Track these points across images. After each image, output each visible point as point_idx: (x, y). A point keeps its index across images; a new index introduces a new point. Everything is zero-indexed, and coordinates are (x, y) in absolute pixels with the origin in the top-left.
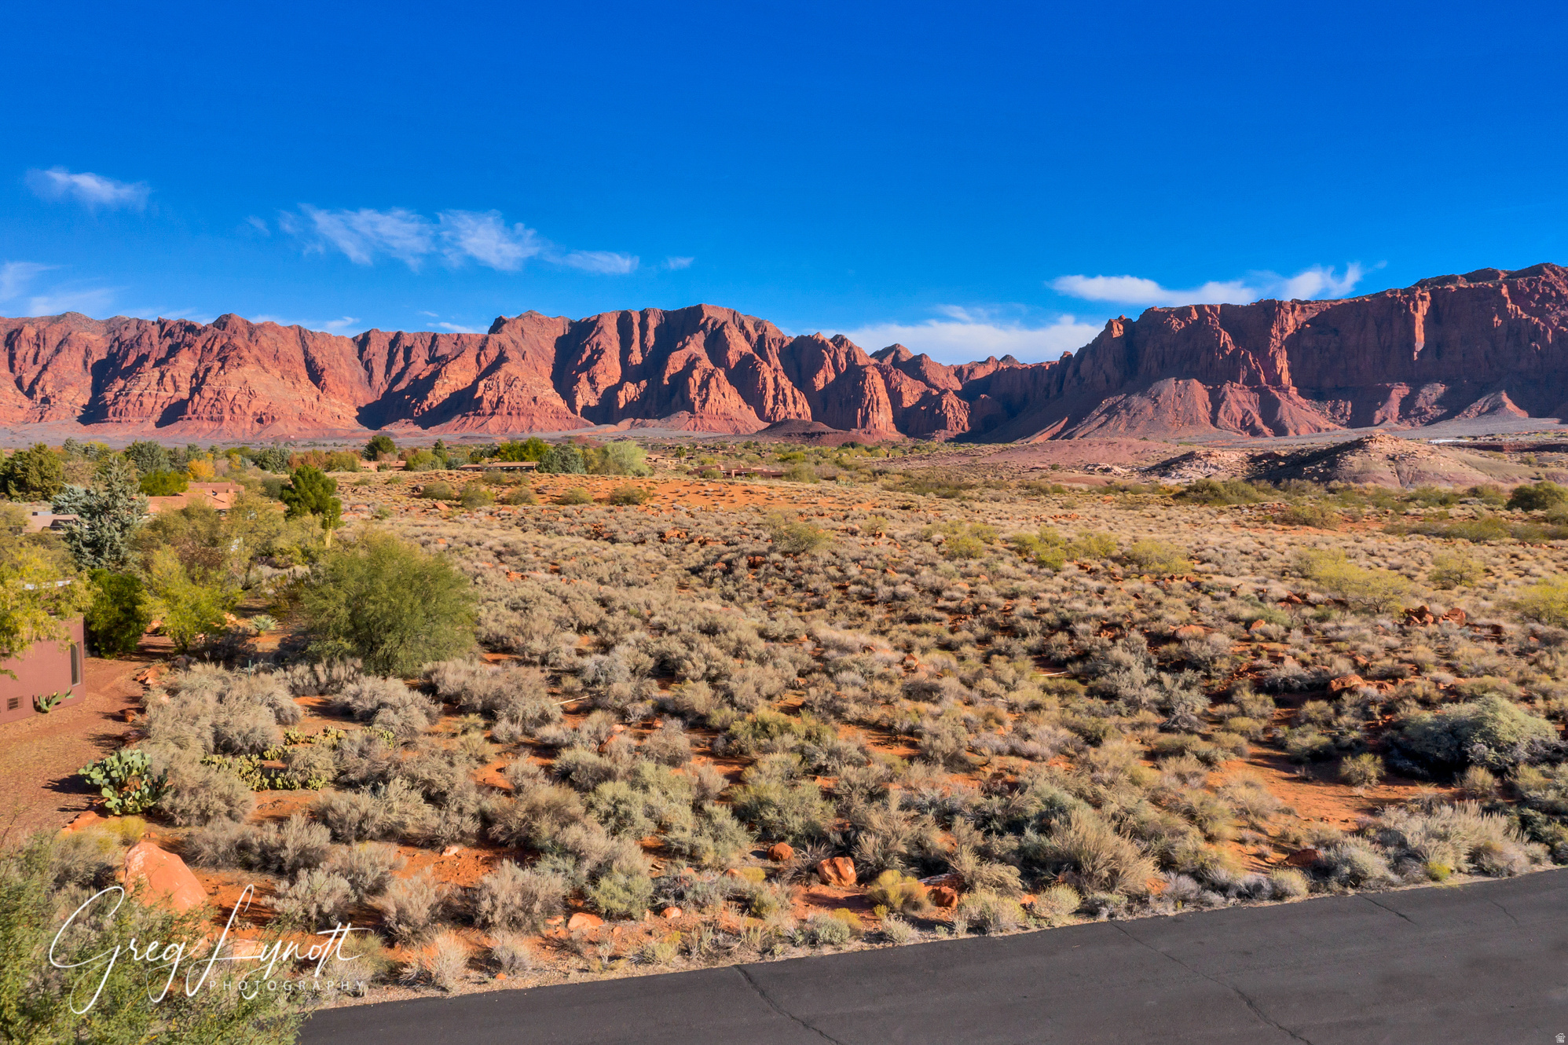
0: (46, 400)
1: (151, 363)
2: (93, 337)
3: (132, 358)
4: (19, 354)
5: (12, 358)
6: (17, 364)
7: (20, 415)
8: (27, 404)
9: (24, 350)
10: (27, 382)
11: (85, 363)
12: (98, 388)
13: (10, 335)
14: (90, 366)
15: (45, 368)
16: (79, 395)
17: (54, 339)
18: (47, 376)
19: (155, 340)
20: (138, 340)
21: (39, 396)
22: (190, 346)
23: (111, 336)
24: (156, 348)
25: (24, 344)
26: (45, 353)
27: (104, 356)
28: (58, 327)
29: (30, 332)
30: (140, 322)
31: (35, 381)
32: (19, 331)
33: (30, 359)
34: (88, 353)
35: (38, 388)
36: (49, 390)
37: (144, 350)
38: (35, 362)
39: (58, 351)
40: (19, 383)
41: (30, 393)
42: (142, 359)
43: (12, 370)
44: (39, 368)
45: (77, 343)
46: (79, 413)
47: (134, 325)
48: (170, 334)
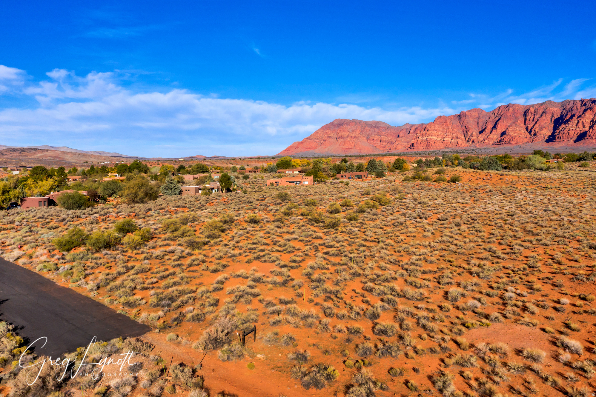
0: (535, 134)
1: (576, 117)
2: (555, 109)
3: (569, 116)
4: (528, 118)
5: (525, 119)
6: (527, 121)
7: (526, 140)
8: (529, 136)
9: (530, 117)
10: (529, 128)
11: (551, 119)
12: (555, 129)
13: (525, 112)
14: (553, 120)
15: (536, 122)
16: (548, 132)
17: (540, 112)
18: (537, 125)
19: (579, 107)
20: (572, 109)
21: (533, 133)
22: (591, 109)
23: (562, 108)
24: (579, 111)
25: (530, 114)
26: (537, 117)
27: (559, 116)
28: (542, 107)
29: (532, 110)
30: (574, 101)
31: (532, 128)
32: (528, 110)
33: (531, 120)
34: (553, 115)
35: (533, 130)
36: (537, 130)
37: (574, 112)
38: (533, 121)
39: (541, 116)
40: (527, 129)
41: (530, 132)
42: (574, 115)
43: (525, 124)
44: (534, 122)
45: (549, 112)
46: (546, 138)
47: (572, 103)
48: (585, 105)
